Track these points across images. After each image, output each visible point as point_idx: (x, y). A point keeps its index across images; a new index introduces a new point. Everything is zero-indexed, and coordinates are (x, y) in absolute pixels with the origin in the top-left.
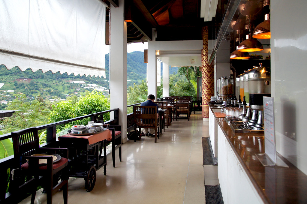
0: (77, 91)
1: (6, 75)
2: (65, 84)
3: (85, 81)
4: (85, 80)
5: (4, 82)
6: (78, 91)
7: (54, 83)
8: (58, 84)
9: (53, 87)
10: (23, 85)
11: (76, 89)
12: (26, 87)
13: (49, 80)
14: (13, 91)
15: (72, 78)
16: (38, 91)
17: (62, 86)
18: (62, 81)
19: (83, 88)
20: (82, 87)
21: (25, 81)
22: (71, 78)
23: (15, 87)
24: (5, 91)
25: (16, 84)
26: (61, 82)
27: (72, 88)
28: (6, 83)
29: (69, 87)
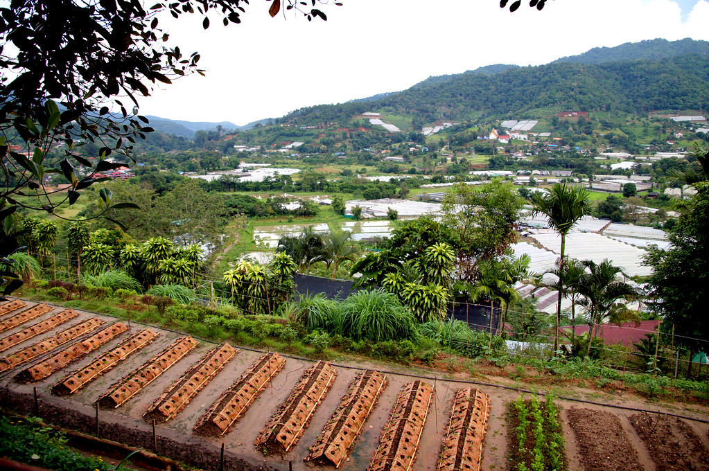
0: (673, 139)
1: (545, 105)
2: (650, 123)
3: (705, 117)
4: (706, 114)
5: (539, 118)
6: (677, 139)
7: (627, 121)
8: (637, 122)
9: (624, 128)
10: (566, 124)
11: (672, 134)
12: (571, 128)
13: (619, 115)
14: (548, 134)
15: (676, 109)
16: (589, 137)
17: (644, 126)
18: (647, 116)
19: (693, 131)
20: (691, 129)
21: (573, 116)
22: (673, 109)
23: (552, 127)
24: (535, 135)
25: (554, 122)
26: (643, 119)
27: (664, 132)
28: (541, 120)
29: (657, 128)
